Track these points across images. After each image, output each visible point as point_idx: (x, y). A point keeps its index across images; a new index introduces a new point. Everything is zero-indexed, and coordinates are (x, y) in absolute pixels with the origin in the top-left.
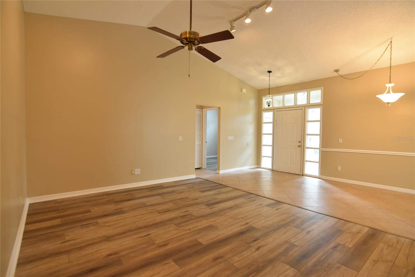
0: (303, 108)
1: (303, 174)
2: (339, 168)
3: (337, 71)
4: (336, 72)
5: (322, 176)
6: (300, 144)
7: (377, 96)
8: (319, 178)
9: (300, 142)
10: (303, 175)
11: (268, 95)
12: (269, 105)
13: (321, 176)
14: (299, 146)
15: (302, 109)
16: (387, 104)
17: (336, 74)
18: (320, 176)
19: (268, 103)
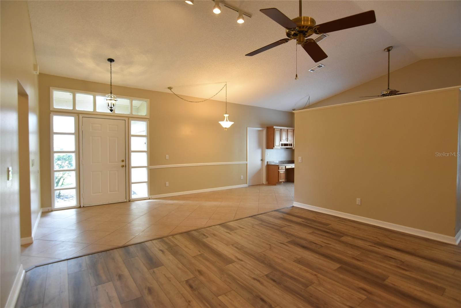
0: (127, 119)
1: (129, 200)
2: (167, 184)
3: (170, 88)
4: (170, 90)
5: (152, 196)
6: (124, 164)
7: (220, 122)
8: (149, 198)
9: (123, 161)
10: (129, 201)
11: (110, 94)
12: (112, 109)
13: (151, 196)
14: (123, 166)
15: (125, 120)
17: (169, 91)
18: (150, 196)
19: (109, 106)
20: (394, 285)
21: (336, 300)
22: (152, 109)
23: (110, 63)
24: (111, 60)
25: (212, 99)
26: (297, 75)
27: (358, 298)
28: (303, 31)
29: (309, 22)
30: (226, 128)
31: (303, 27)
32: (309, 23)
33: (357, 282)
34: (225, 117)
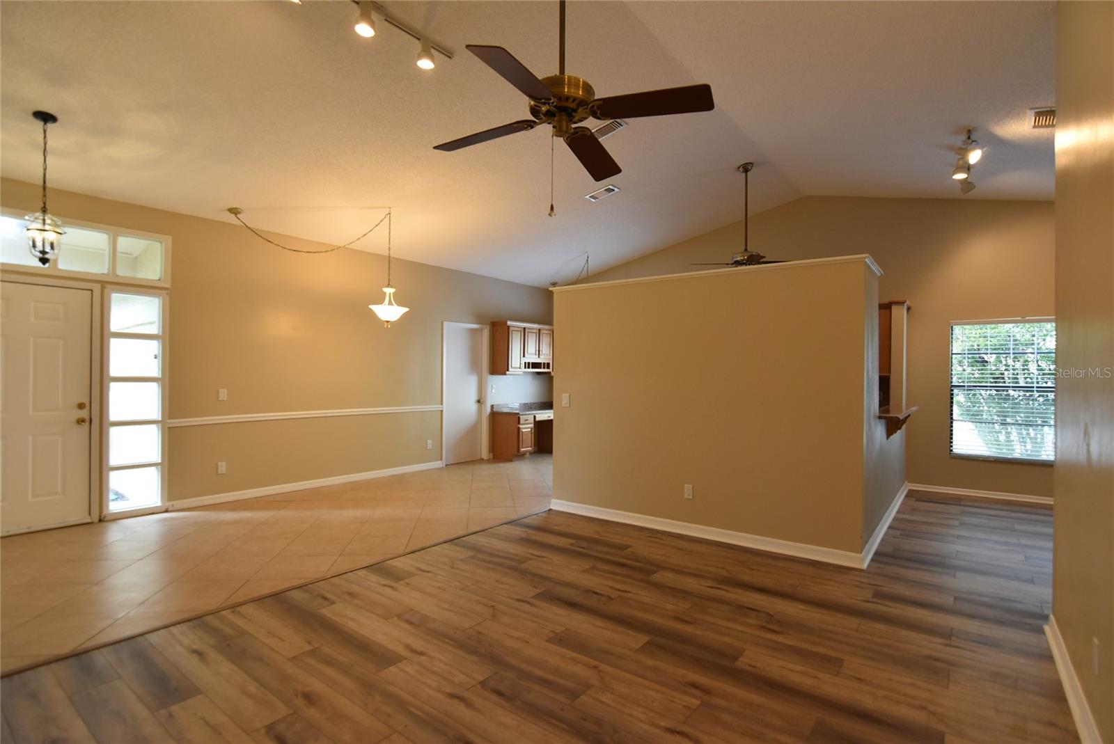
0: (97, 288)
1: (100, 516)
2: (222, 467)
3: (234, 211)
4: (233, 215)
5: (174, 502)
6: (84, 414)
7: (370, 306)
8: (164, 510)
9: (81, 406)
10: (100, 521)
11: (39, 214)
12: (47, 256)
13: (171, 503)
14: (81, 421)
15: (92, 290)
16: (386, 323)
17: (231, 218)
18: (169, 504)
19: (34, 246)
20: (754, 667)
21: (638, 719)
22: (178, 263)
23: (41, 123)
24: (46, 117)
25: (353, 246)
26: (554, 206)
27: (684, 706)
28: (568, 107)
29: (579, 90)
30: (387, 322)
31: (567, 98)
32: (581, 93)
33: (682, 671)
34: (385, 293)
